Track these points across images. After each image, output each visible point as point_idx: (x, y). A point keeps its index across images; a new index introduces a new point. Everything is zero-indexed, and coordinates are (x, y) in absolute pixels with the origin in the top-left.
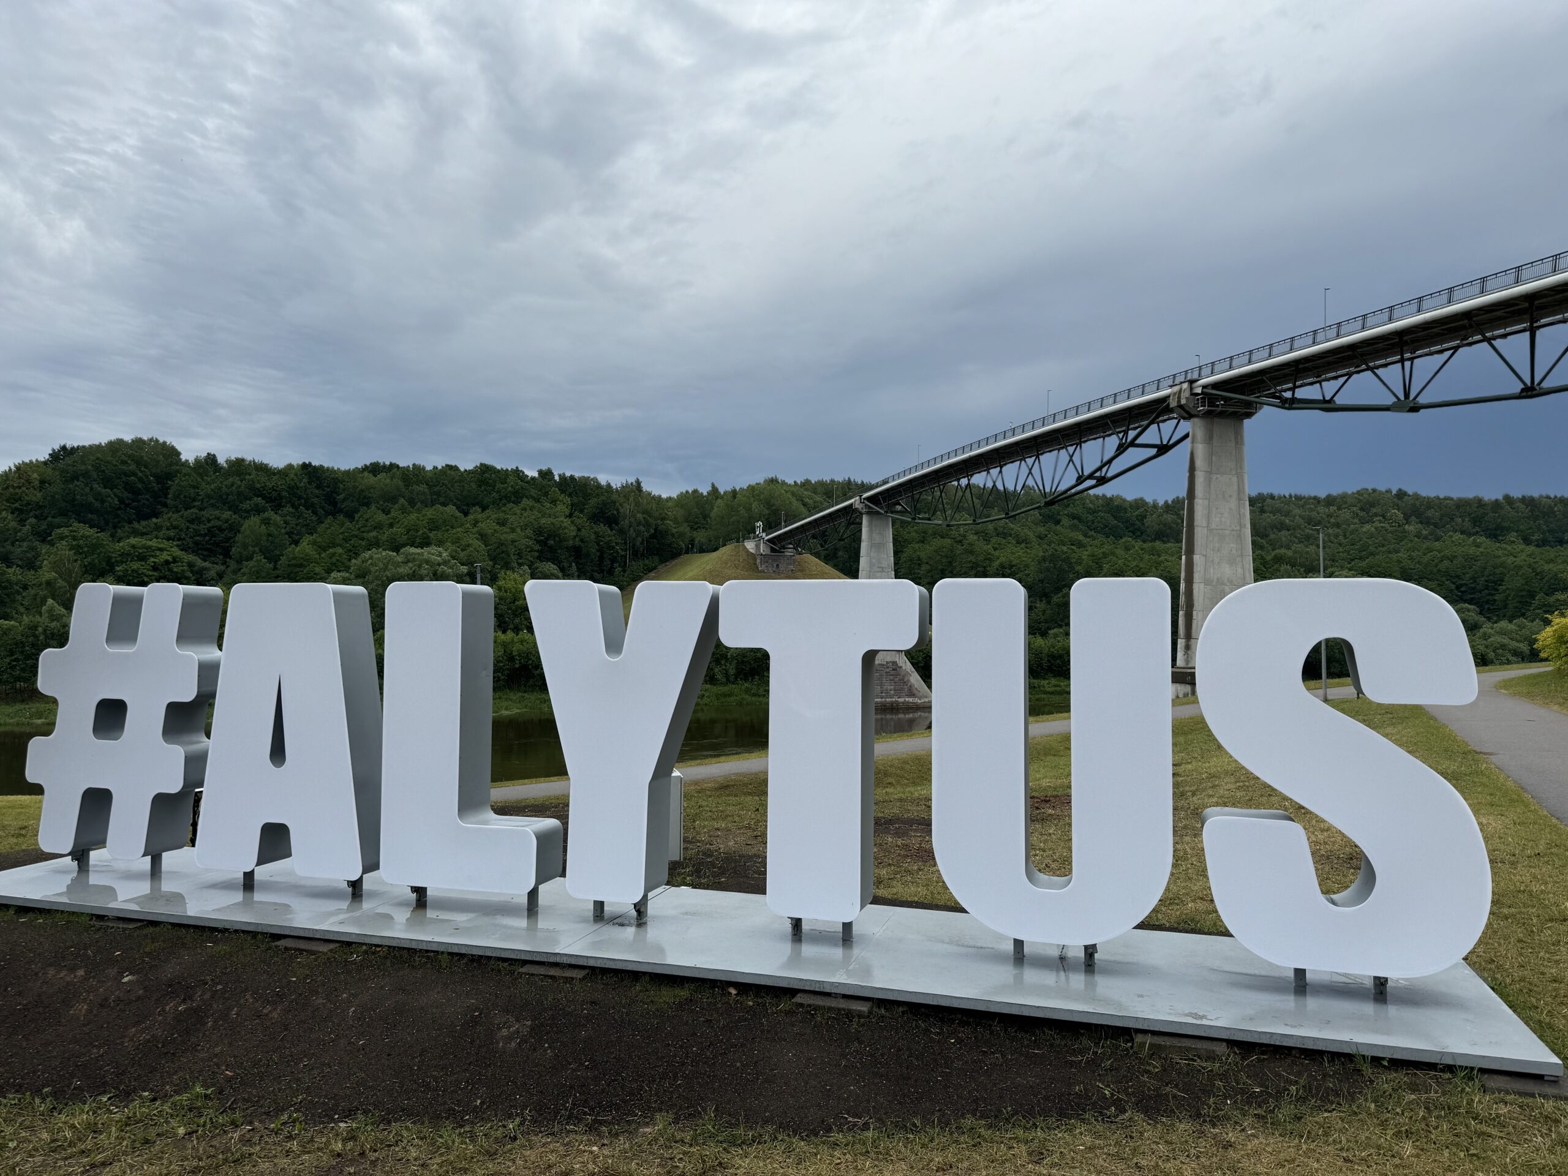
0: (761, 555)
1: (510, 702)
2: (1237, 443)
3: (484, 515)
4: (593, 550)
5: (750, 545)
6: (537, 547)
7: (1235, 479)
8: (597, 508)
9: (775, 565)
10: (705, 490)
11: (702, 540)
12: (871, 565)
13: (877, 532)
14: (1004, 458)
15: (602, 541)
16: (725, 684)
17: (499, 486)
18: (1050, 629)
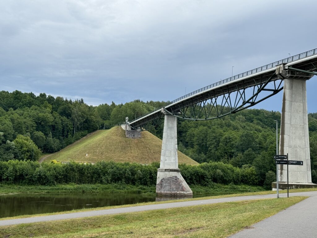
0: (127, 131)
1: (14, 190)
2: (303, 90)
3: (15, 112)
4: (60, 127)
5: (123, 127)
6: (36, 125)
7: (302, 104)
8: (63, 110)
9: (133, 135)
10: (110, 104)
11: (107, 124)
12: (168, 136)
13: (171, 122)
14: (217, 93)
15: (64, 123)
16: (106, 184)
17: (23, 100)
18: (243, 165)
